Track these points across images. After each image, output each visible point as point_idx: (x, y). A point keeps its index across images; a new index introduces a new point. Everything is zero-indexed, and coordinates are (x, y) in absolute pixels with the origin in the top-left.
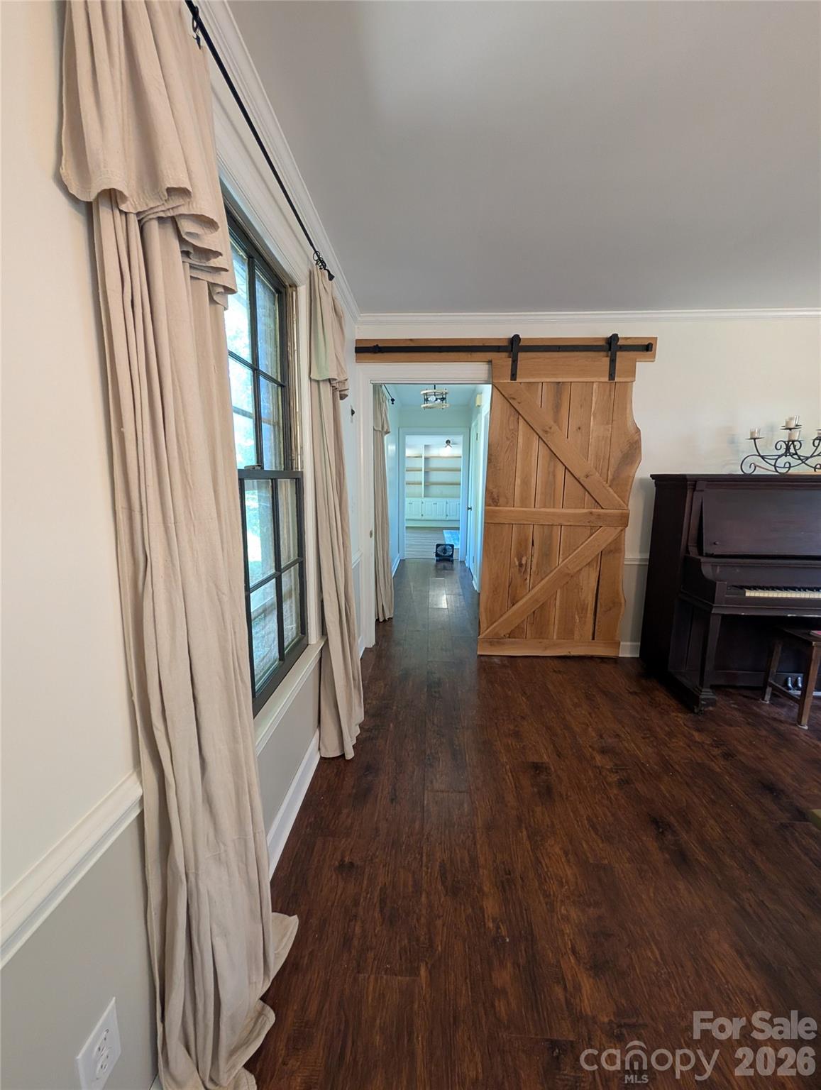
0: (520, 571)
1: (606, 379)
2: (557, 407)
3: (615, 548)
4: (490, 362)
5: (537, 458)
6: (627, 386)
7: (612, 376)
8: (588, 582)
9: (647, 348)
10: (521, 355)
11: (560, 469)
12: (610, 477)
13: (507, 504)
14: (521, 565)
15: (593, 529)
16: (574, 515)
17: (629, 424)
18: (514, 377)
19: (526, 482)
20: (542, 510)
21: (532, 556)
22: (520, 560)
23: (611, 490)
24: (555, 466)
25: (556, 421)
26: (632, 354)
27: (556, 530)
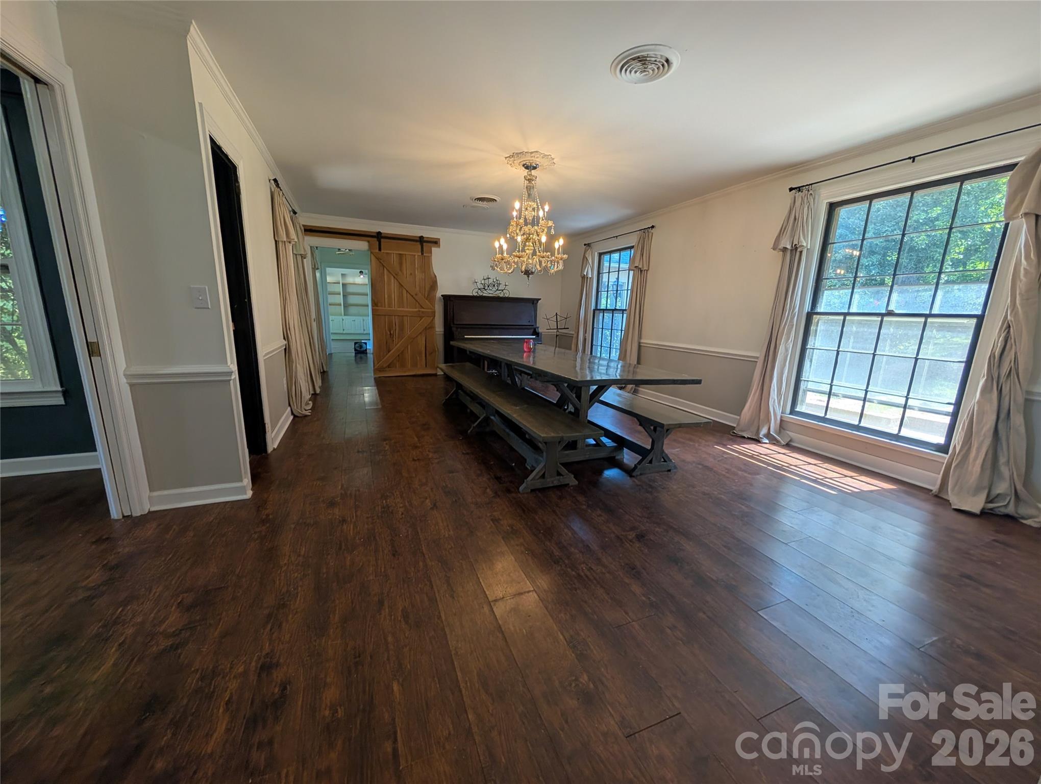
0: (391, 337)
1: (420, 254)
2: (401, 264)
3: (431, 327)
4: (368, 242)
5: (394, 286)
6: (429, 258)
7: (422, 254)
8: (421, 341)
9: (436, 242)
10: (382, 240)
11: (405, 292)
12: (426, 295)
13: (381, 306)
14: (391, 334)
15: (421, 317)
16: (413, 311)
17: (432, 273)
18: (380, 249)
19: (390, 297)
20: (398, 309)
21: (395, 330)
22: (390, 332)
23: (427, 301)
24: (402, 289)
25: (401, 270)
26: (429, 244)
27: (405, 318)
